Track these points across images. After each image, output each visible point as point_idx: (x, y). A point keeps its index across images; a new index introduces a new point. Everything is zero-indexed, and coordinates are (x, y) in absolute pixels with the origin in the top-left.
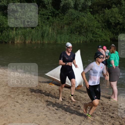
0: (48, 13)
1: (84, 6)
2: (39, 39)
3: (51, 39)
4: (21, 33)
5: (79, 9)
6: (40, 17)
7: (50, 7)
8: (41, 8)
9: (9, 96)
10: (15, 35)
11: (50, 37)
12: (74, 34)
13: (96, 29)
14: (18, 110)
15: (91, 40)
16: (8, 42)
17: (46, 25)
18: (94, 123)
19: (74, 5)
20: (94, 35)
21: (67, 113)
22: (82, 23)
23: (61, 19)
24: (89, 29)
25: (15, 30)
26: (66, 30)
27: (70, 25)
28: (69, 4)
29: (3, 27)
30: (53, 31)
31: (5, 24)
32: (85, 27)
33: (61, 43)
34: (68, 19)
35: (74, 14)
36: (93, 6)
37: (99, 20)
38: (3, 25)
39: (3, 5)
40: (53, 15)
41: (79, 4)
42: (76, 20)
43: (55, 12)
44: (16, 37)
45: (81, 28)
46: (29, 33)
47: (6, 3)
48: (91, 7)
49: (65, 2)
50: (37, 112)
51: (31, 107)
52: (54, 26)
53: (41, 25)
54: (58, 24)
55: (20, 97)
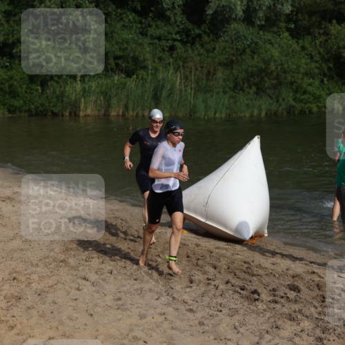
0: (172, 34)
1: (272, 14)
3: (178, 105)
4: (97, 87)
5: (259, 23)
6: (150, 44)
7: (179, 17)
8: (153, 19)
9: (62, 261)
10: (81, 93)
11: (176, 101)
12: (243, 91)
13: (305, 78)
14: (87, 301)
15: (290, 110)
16: (61, 114)
17: (166, 67)
18: (297, 340)
19: (244, 12)
20: (298, 95)
21: (221, 311)
22: (267, 63)
23: (208, 51)
24: (286, 78)
25: (80, 80)
26: (221, 80)
27: (232, 68)
28: (230, 8)
30: (184, 83)
32: (275, 73)
33: (206, 118)
34: (227, 52)
35: (243, 38)
36: (296, 14)
37: (313, 53)
40: (185, 40)
41: (257, 8)
42: (250, 53)
43: (190, 31)
44: (83, 100)
45: (263, 74)
46: (119, 88)
48: (291, 17)
49: (219, 4)
50: (139, 307)
51: (123, 294)
52: (187, 69)
53: (152, 66)
54: (200, 63)
55: (93, 266)
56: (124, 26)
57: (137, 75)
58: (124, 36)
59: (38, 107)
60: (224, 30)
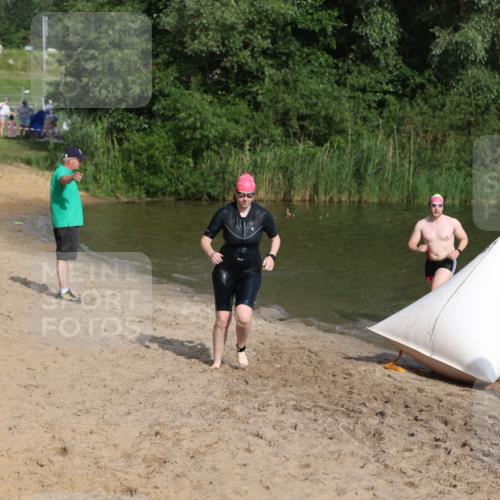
0: (382, 84)
2: (344, 185)
3: (391, 186)
4: (274, 160)
6: (351, 97)
7: (391, 59)
8: (354, 61)
9: (225, 410)
10: (251, 168)
11: (387, 180)
14: (261, 468)
16: (221, 199)
17: (373, 131)
19: (487, 51)
21: (455, 486)
23: (434, 108)
25: (250, 150)
26: (453, 151)
27: (469, 131)
28: (467, 46)
29: (204, 137)
30: (400, 154)
31: (213, 125)
34: (463, 109)
35: (485, 89)
38: (202, 128)
39: (205, 48)
40: (400, 92)
42: (495, 110)
43: (408, 79)
46: (303, 162)
47: (216, 42)
49: (451, 40)
50: (335, 478)
51: (312, 458)
52: (403, 135)
53: (353, 130)
54: (422, 126)
55: (269, 417)
56: (312, 71)
57: (331, 143)
58: (312, 86)
59: (190, 188)
60: (458, 77)
